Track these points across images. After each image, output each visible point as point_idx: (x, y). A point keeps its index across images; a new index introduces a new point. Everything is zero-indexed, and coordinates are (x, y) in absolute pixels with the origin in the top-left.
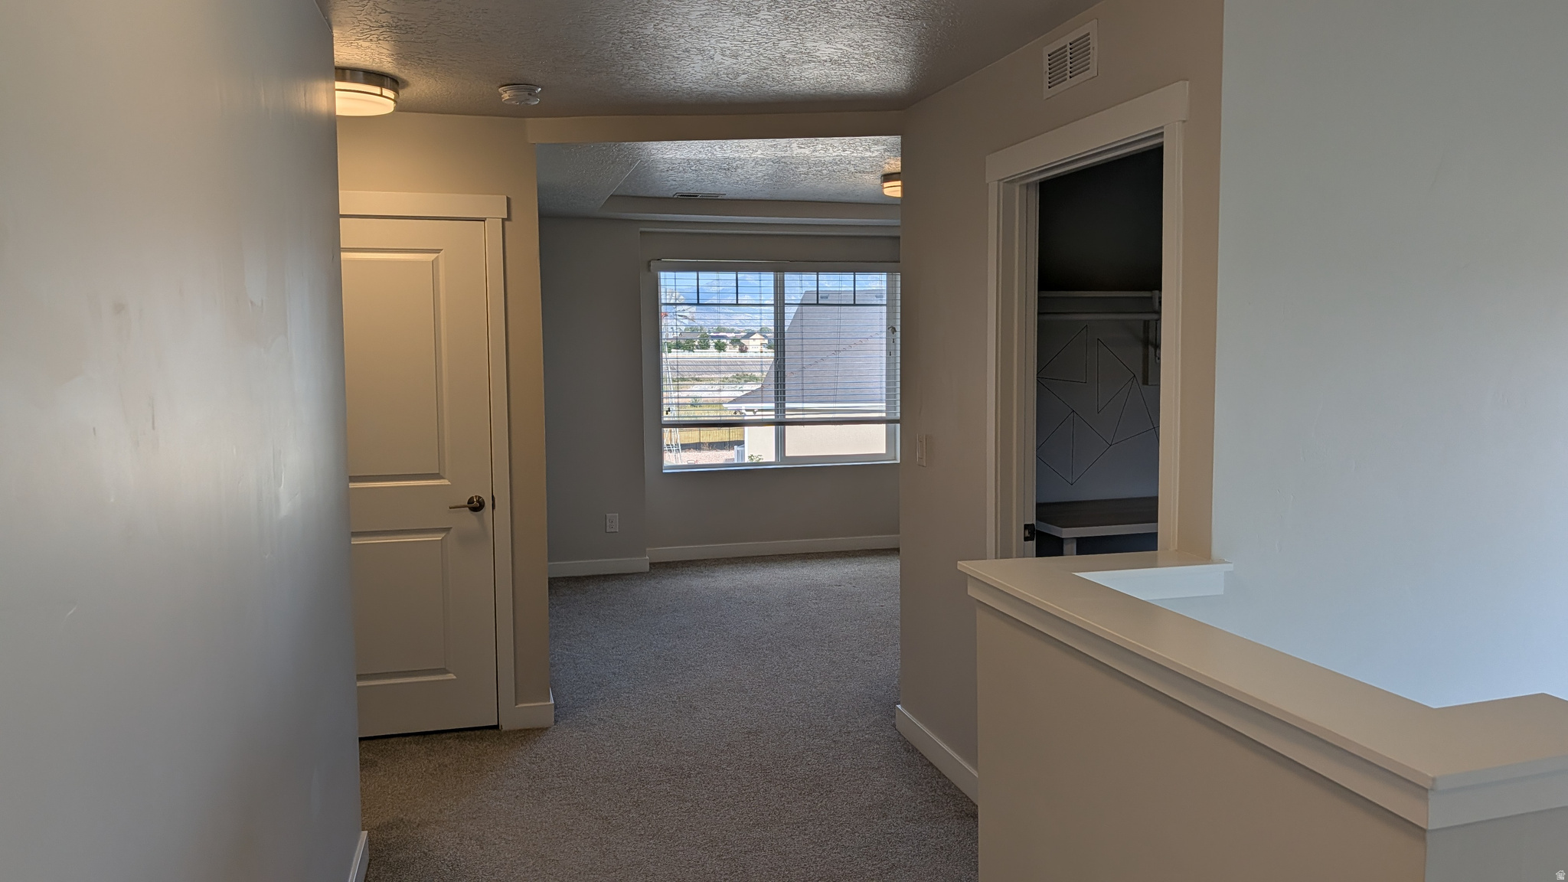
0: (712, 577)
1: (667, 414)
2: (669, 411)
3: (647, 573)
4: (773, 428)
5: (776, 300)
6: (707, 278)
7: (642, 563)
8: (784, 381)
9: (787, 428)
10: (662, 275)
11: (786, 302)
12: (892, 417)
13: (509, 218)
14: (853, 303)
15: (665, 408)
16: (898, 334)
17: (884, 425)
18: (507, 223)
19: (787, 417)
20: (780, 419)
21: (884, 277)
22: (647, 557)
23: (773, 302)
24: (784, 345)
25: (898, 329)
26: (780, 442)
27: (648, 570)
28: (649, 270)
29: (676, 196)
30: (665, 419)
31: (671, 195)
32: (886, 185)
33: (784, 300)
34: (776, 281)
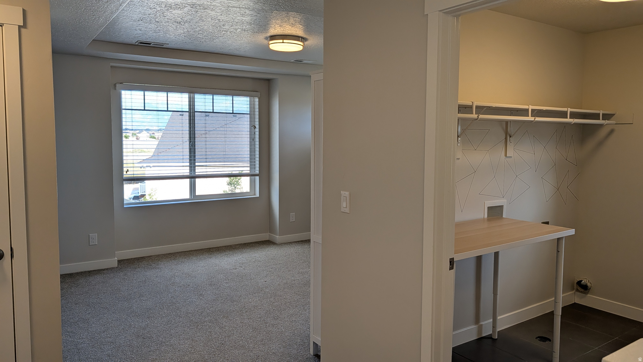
0: (158, 268)
1: (126, 173)
2: (128, 171)
3: (117, 268)
4: (188, 180)
5: (190, 108)
6: (150, 95)
7: (113, 262)
8: (195, 154)
9: (197, 180)
10: (123, 92)
11: (196, 110)
12: (253, 173)
13: (25, 26)
14: (232, 112)
15: (125, 169)
16: (257, 130)
17: (249, 177)
18: (23, 30)
19: (196, 174)
20: (193, 175)
21: (247, 99)
22: (116, 258)
23: (188, 110)
24: (195, 134)
25: (257, 126)
26: (193, 188)
27: (117, 266)
28: (115, 89)
29: (137, 43)
30: (124, 176)
31: (134, 42)
32: (271, 42)
33: (194, 109)
34: (190, 98)
